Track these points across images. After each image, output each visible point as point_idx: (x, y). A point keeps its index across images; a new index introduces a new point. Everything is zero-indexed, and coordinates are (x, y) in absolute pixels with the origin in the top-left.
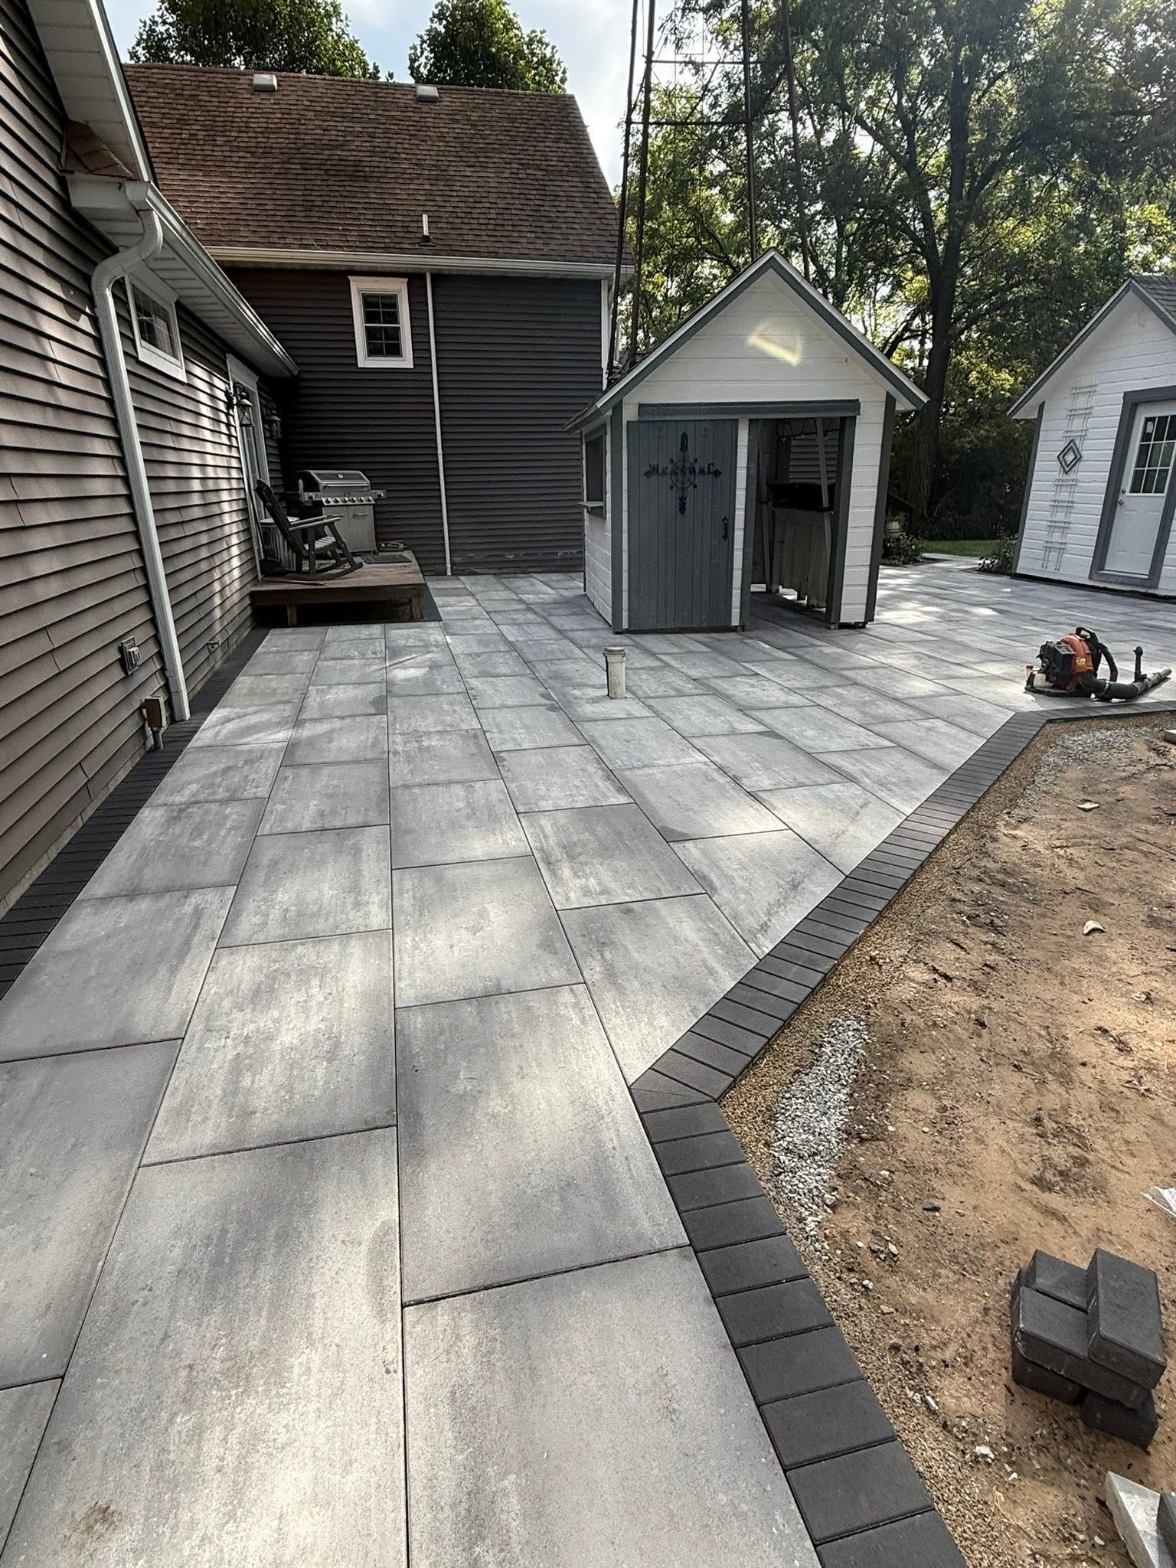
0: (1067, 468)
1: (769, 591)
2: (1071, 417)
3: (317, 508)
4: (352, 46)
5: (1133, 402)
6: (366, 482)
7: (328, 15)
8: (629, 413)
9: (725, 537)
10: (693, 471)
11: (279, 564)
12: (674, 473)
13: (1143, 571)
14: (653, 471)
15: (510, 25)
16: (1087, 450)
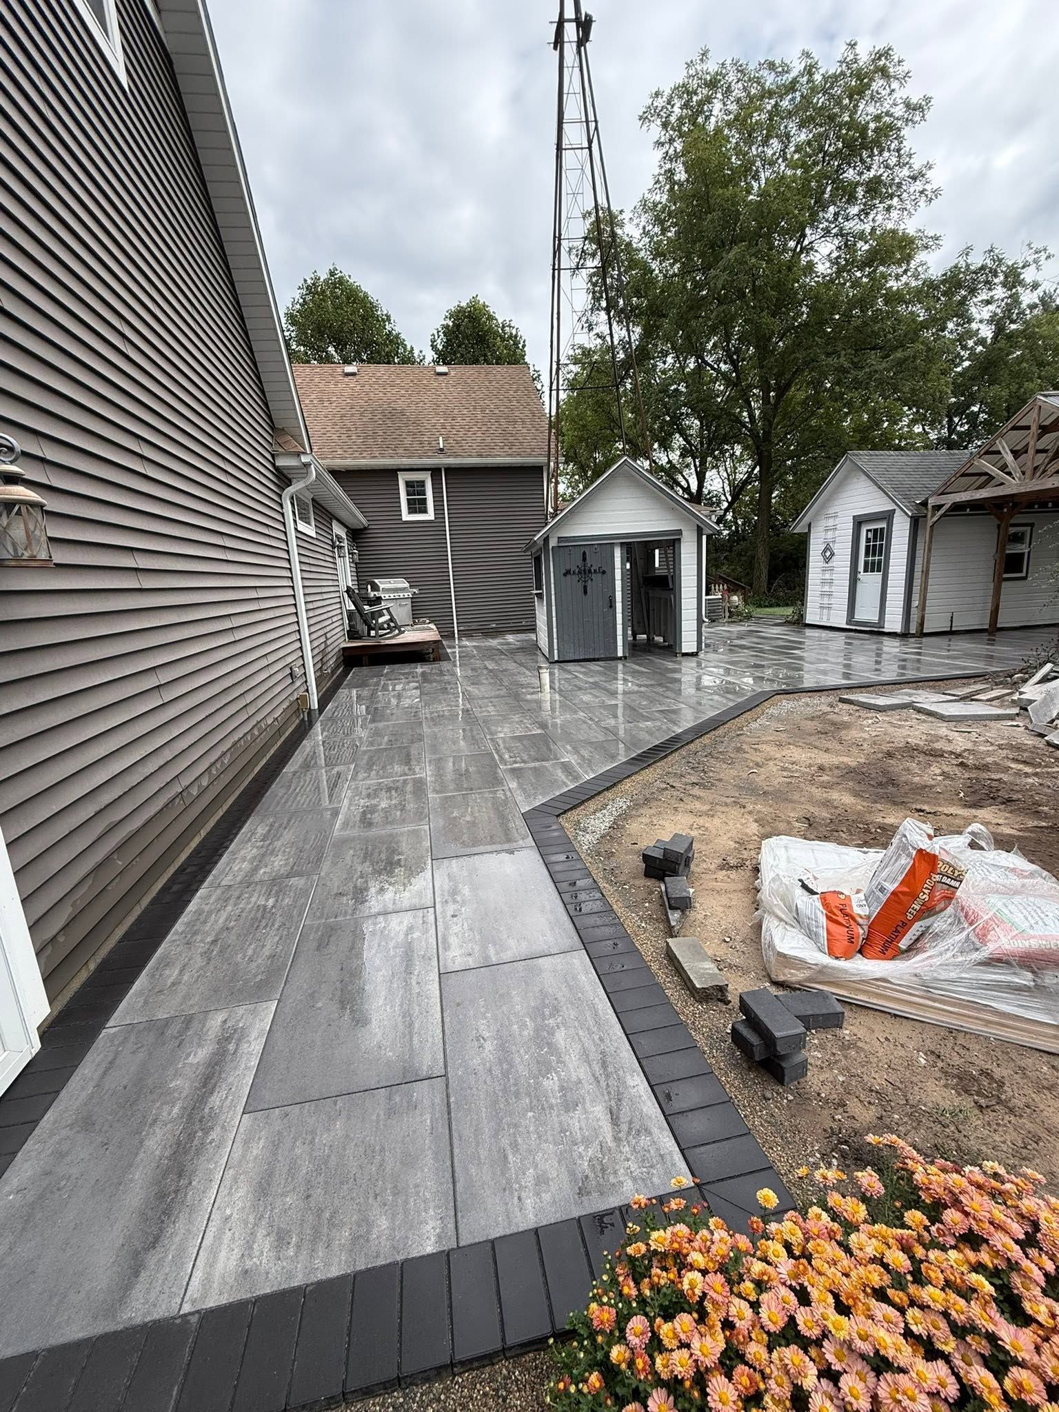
0: (827, 560)
1: (648, 638)
2: (827, 530)
3: (378, 600)
4: (397, 336)
5: (859, 522)
6: (407, 585)
7: (384, 321)
8: (553, 543)
9: (611, 607)
10: (590, 571)
11: (357, 632)
12: (580, 572)
13: (875, 619)
14: (567, 573)
15: (491, 318)
16: (836, 548)
